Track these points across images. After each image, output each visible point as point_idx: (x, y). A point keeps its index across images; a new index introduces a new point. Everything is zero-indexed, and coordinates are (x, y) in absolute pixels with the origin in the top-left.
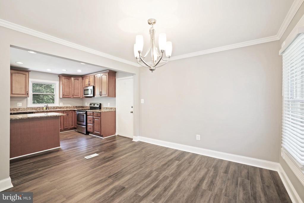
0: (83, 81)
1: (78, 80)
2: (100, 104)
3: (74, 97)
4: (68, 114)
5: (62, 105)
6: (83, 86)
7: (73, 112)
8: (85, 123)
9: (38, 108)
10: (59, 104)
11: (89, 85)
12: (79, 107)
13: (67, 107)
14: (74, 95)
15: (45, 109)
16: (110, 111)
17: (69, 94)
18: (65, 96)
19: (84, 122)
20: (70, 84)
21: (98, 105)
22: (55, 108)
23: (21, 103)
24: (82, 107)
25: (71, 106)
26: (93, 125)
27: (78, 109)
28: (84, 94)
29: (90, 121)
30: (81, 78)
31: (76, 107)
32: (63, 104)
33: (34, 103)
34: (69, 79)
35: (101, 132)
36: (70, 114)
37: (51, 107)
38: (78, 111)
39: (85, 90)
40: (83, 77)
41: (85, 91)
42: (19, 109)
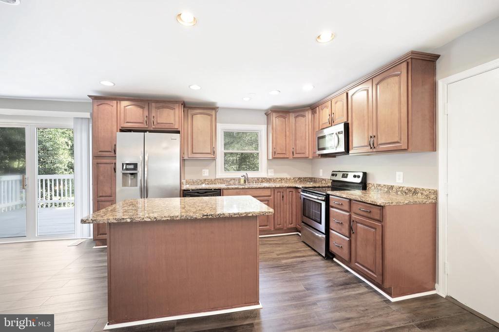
0: (314, 117)
1: (304, 116)
2: (365, 174)
3: (296, 156)
4: (283, 197)
5: (273, 174)
6: (314, 128)
7: (294, 191)
8: (322, 227)
9: (231, 179)
10: (267, 172)
11: (332, 123)
12: (305, 180)
13: (282, 179)
14: (294, 153)
15: (242, 181)
16: (415, 203)
17: (286, 150)
18: (277, 156)
19: (320, 223)
20: (287, 129)
21: (359, 177)
22: (260, 180)
23: (208, 170)
24: (312, 180)
25: (289, 177)
26: (350, 241)
27: (304, 186)
28: (319, 149)
29: (339, 226)
30: (310, 112)
31: (299, 178)
32: (275, 172)
33: (226, 169)
34: (285, 118)
35: (383, 275)
36: (288, 198)
37: (253, 178)
38: (304, 191)
39: (320, 138)
40: (313, 108)
41: (321, 140)
42: (205, 180)
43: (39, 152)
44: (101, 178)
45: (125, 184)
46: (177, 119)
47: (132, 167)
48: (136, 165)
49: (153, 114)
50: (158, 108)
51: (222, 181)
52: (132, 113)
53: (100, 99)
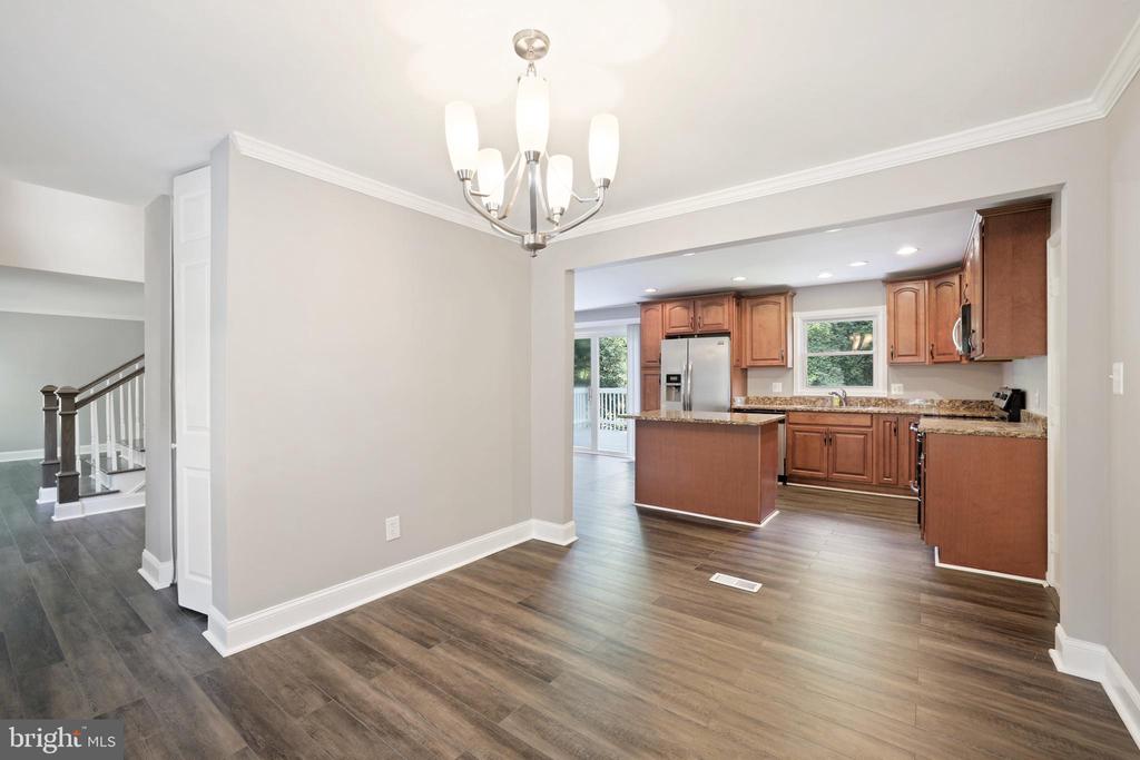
1: (952, 285)
3: (937, 358)
4: (896, 430)
5: (901, 393)
9: (818, 398)
10: (889, 389)
14: (935, 353)
15: (836, 402)
17: (917, 350)
18: (898, 359)
20: (921, 311)
22: (873, 401)
23: (780, 384)
25: (936, 398)
32: (905, 389)
33: (810, 383)
36: (906, 433)
37: (857, 398)
42: (776, 399)
43: (601, 359)
44: (648, 391)
45: (668, 398)
46: (726, 317)
47: (675, 378)
48: (679, 376)
49: (699, 315)
50: (704, 306)
51: (803, 400)
52: (678, 315)
53: (646, 305)
